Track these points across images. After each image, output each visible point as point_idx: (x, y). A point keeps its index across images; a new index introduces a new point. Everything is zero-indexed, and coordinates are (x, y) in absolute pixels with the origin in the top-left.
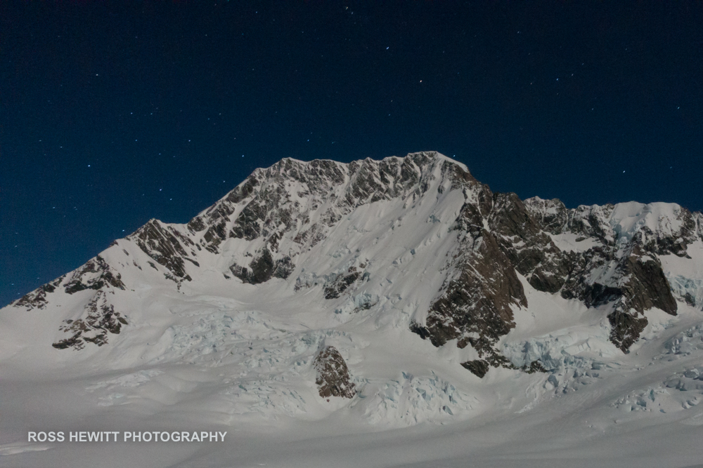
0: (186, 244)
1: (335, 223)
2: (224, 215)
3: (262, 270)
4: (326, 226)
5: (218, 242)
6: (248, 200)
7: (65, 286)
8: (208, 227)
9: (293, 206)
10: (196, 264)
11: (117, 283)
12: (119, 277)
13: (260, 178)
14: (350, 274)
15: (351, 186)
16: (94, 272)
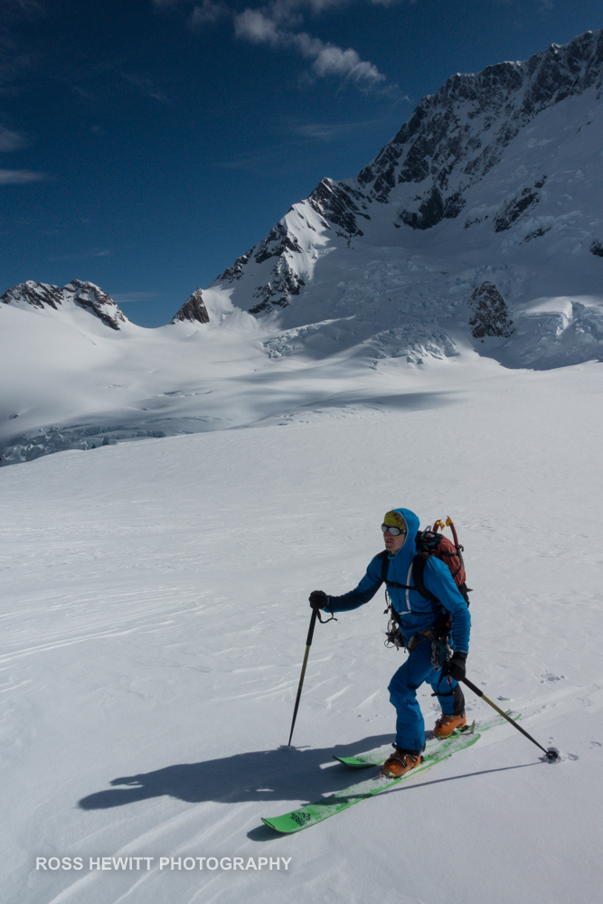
0: (357, 199)
1: (510, 141)
2: (391, 159)
3: (434, 212)
4: (500, 148)
5: (388, 190)
6: (416, 136)
7: (255, 256)
8: (377, 175)
9: (463, 132)
10: (367, 217)
11: (294, 247)
12: (296, 241)
13: (427, 107)
14: (524, 197)
15: (531, 90)
16: (276, 240)
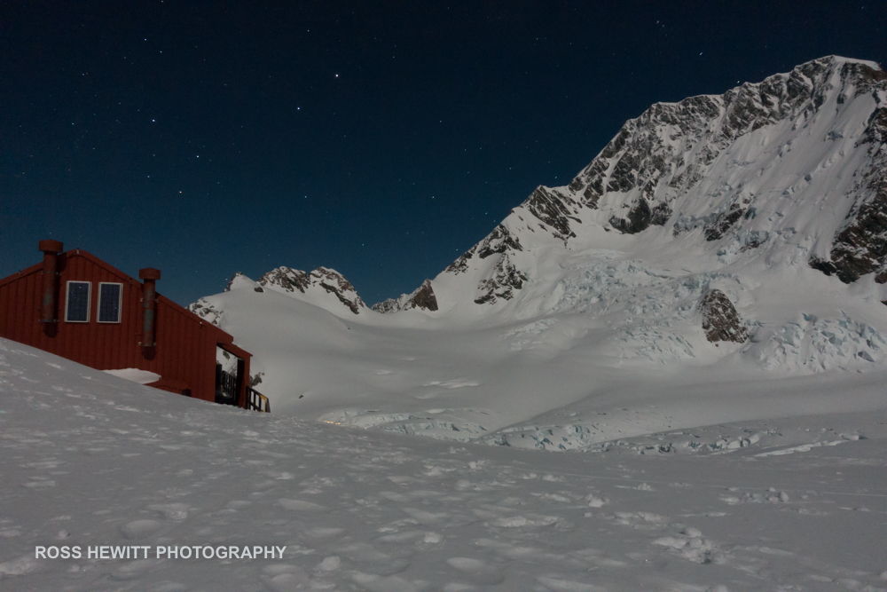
0: (569, 204)
1: (712, 161)
2: (600, 171)
3: (640, 219)
4: (703, 166)
5: (596, 198)
6: (621, 153)
7: (479, 252)
8: (586, 185)
9: (666, 151)
10: (579, 221)
11: (516, 246)
12: (517, 240)
13: (631, 129)
14: (733, 211)
15: (728, 118)
16: (498, 238)
